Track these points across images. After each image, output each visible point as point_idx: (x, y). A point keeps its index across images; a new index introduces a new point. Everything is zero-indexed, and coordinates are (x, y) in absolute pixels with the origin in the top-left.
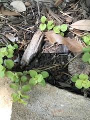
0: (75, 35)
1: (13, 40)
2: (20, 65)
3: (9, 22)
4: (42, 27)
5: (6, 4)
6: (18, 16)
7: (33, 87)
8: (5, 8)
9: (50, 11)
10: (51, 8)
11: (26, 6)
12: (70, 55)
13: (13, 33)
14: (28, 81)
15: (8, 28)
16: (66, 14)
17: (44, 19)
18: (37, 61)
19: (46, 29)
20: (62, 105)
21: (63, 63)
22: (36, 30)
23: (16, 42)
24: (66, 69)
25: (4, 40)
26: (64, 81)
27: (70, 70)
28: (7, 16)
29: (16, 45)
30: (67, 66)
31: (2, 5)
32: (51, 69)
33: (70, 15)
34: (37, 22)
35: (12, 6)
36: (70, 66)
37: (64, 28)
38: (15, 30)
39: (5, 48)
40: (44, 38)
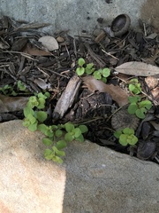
0: (121, 81)
1: (44, 87)
2: (52, 118)
3: (38, 63)
4: (80, 72)
5: (33, 40)
6: (48, 57)
7: (69, 143)
8: (32, 46)
9: (89, 50)
10: (91, 45)
11: (59, 43)
12: (113, 106)
13: (44, 79)
14: (63, 136)
15: (36, 72)
16: (109, 54)
17: (81, 61)
18: (73, 113)
19: (85, 73)
20: (104, 165)
21: (106, 115)
22: (72, 75)
23: (47, 90)
24: (109, 124)
25: (33, 87)
26: (107, 138)
27: (113, 124)
28: (35, 57)
29: (47, 93)
30: (110, 120)
31: (28, 41)
32: (91, 123)
33: (115, 55)
34: (73, 65)
35: (41, 43)
36: (114, 120)
37: (106, 72)
38: (45, 74)
39: (34, 97)
40: (82, 84)
